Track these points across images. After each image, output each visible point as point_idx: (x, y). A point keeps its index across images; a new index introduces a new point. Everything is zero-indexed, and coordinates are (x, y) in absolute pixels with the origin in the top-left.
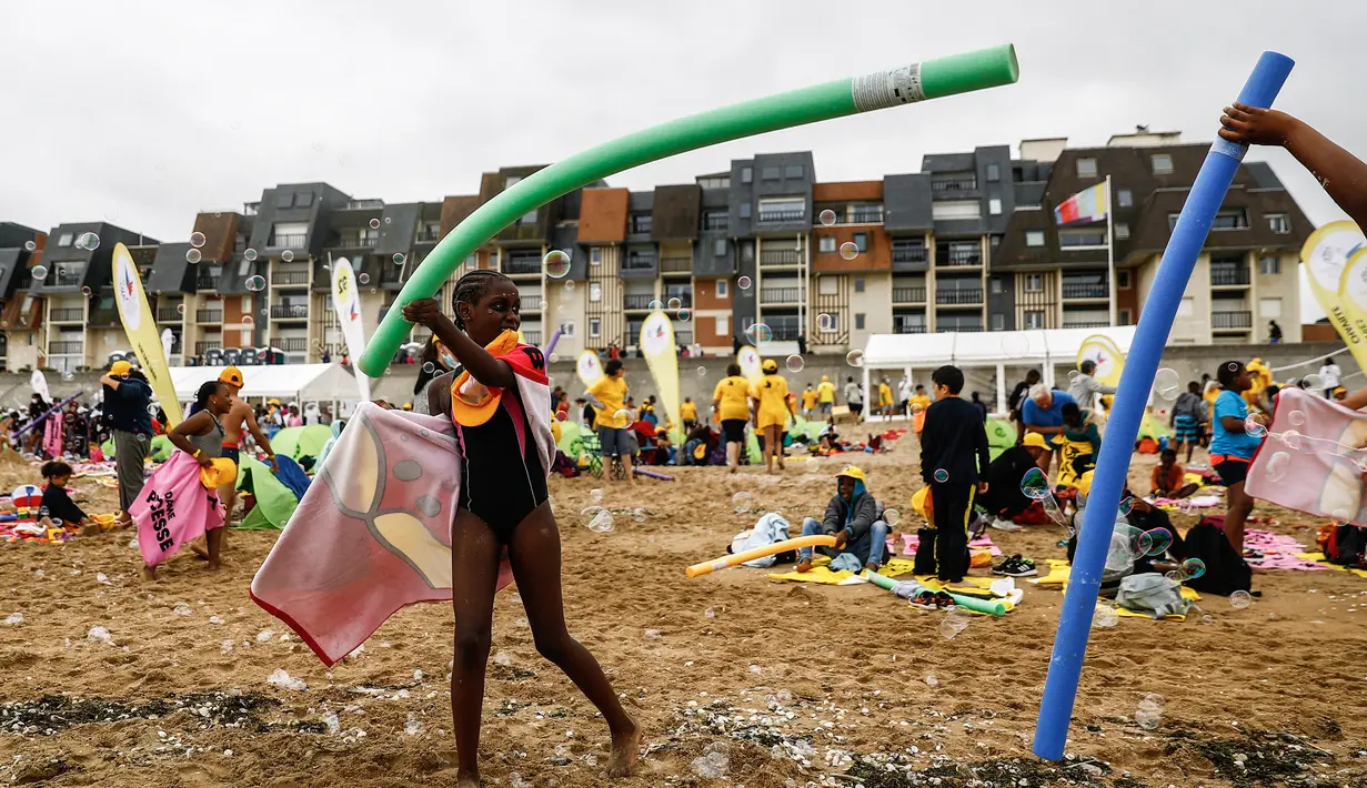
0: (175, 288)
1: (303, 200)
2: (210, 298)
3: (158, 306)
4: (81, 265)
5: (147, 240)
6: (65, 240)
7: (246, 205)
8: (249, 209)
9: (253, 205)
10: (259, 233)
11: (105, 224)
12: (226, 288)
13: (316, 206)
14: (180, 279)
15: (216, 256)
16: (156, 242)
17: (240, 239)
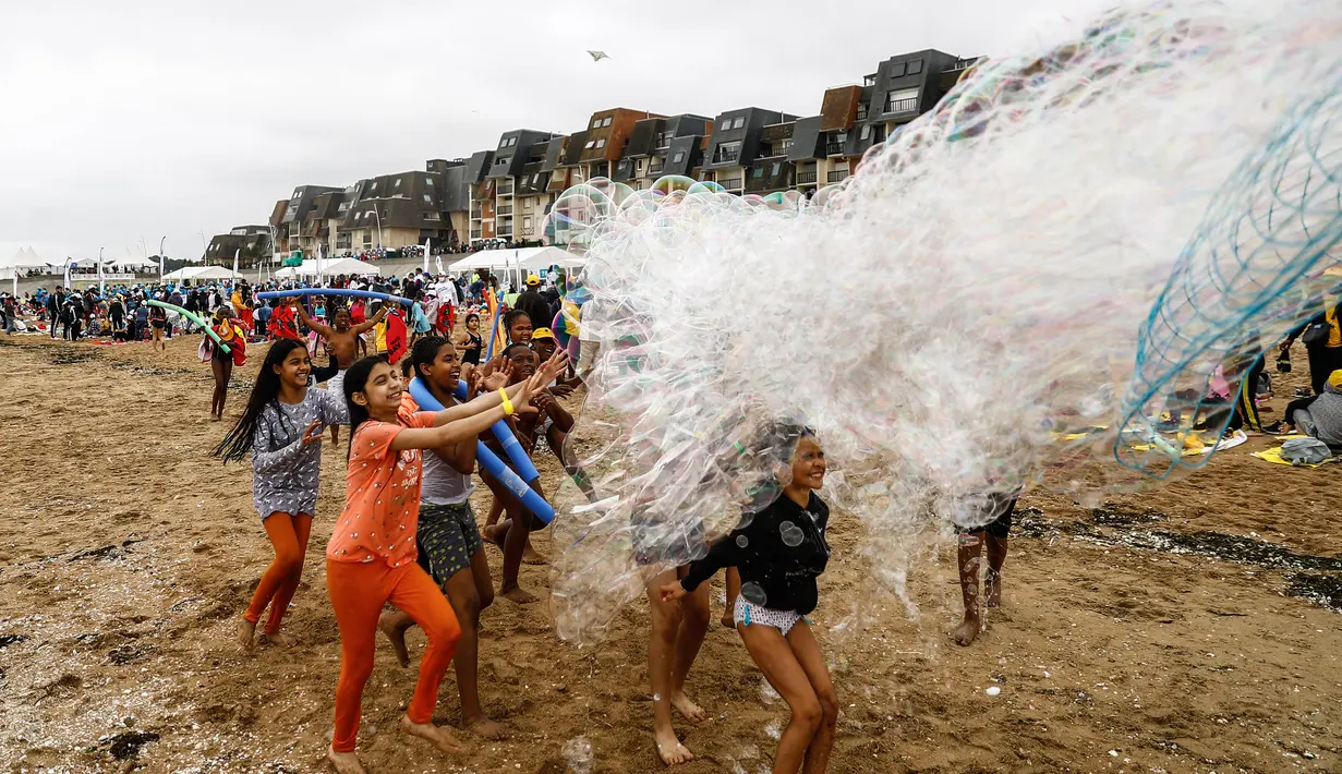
0: (810, 156)
1: (914, 68)
2: (838, 160)
3: (797, 172)
4: (738, 143)
5: (788, 118)
6: (726, 126)
7: (865, 78)
8: (868, 81)
9: (870, 77)
10: (876, 102)
11: (754, 110)
12: (851, 153)
13: (925, 71)
14: (813, 148)
15: (842, 125)
16: (794, 118)
17: (861, 108)
